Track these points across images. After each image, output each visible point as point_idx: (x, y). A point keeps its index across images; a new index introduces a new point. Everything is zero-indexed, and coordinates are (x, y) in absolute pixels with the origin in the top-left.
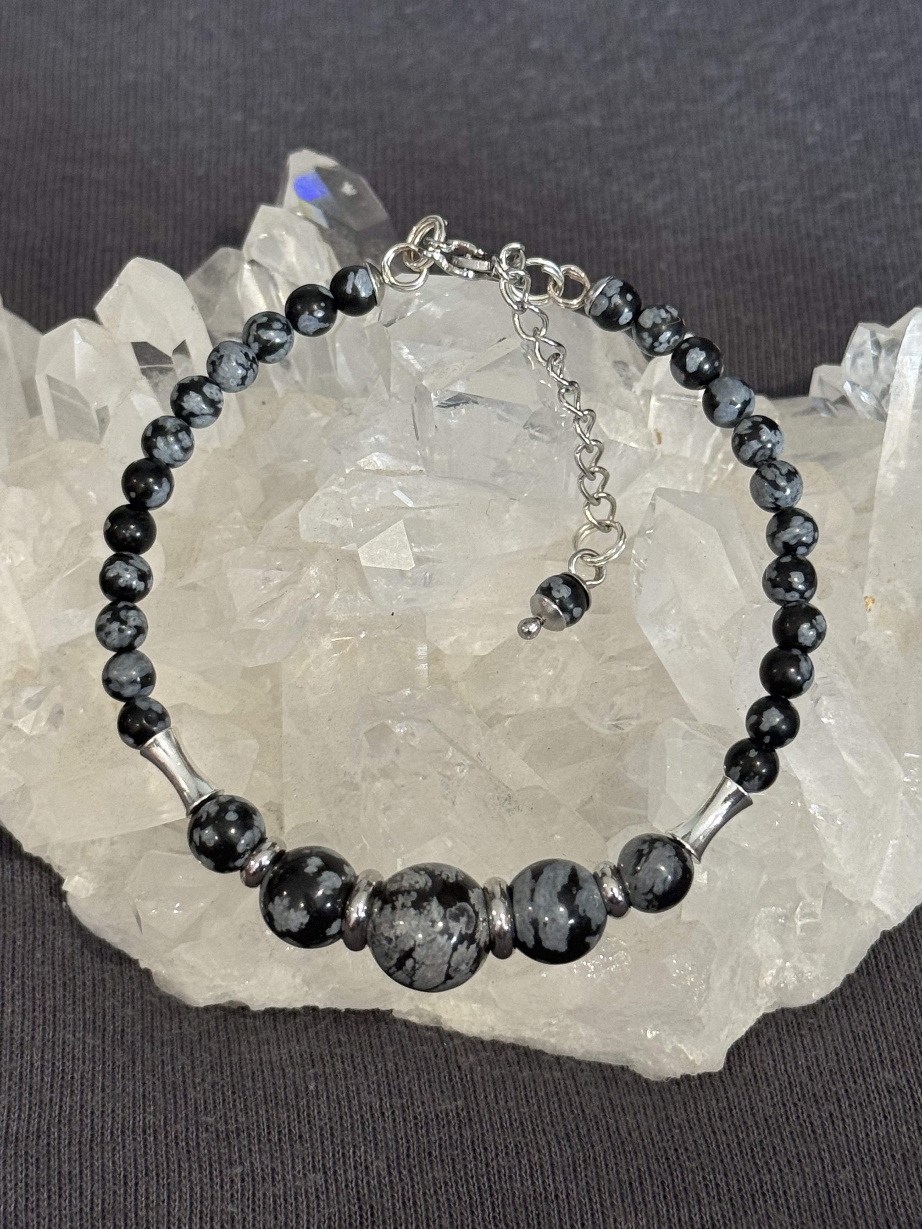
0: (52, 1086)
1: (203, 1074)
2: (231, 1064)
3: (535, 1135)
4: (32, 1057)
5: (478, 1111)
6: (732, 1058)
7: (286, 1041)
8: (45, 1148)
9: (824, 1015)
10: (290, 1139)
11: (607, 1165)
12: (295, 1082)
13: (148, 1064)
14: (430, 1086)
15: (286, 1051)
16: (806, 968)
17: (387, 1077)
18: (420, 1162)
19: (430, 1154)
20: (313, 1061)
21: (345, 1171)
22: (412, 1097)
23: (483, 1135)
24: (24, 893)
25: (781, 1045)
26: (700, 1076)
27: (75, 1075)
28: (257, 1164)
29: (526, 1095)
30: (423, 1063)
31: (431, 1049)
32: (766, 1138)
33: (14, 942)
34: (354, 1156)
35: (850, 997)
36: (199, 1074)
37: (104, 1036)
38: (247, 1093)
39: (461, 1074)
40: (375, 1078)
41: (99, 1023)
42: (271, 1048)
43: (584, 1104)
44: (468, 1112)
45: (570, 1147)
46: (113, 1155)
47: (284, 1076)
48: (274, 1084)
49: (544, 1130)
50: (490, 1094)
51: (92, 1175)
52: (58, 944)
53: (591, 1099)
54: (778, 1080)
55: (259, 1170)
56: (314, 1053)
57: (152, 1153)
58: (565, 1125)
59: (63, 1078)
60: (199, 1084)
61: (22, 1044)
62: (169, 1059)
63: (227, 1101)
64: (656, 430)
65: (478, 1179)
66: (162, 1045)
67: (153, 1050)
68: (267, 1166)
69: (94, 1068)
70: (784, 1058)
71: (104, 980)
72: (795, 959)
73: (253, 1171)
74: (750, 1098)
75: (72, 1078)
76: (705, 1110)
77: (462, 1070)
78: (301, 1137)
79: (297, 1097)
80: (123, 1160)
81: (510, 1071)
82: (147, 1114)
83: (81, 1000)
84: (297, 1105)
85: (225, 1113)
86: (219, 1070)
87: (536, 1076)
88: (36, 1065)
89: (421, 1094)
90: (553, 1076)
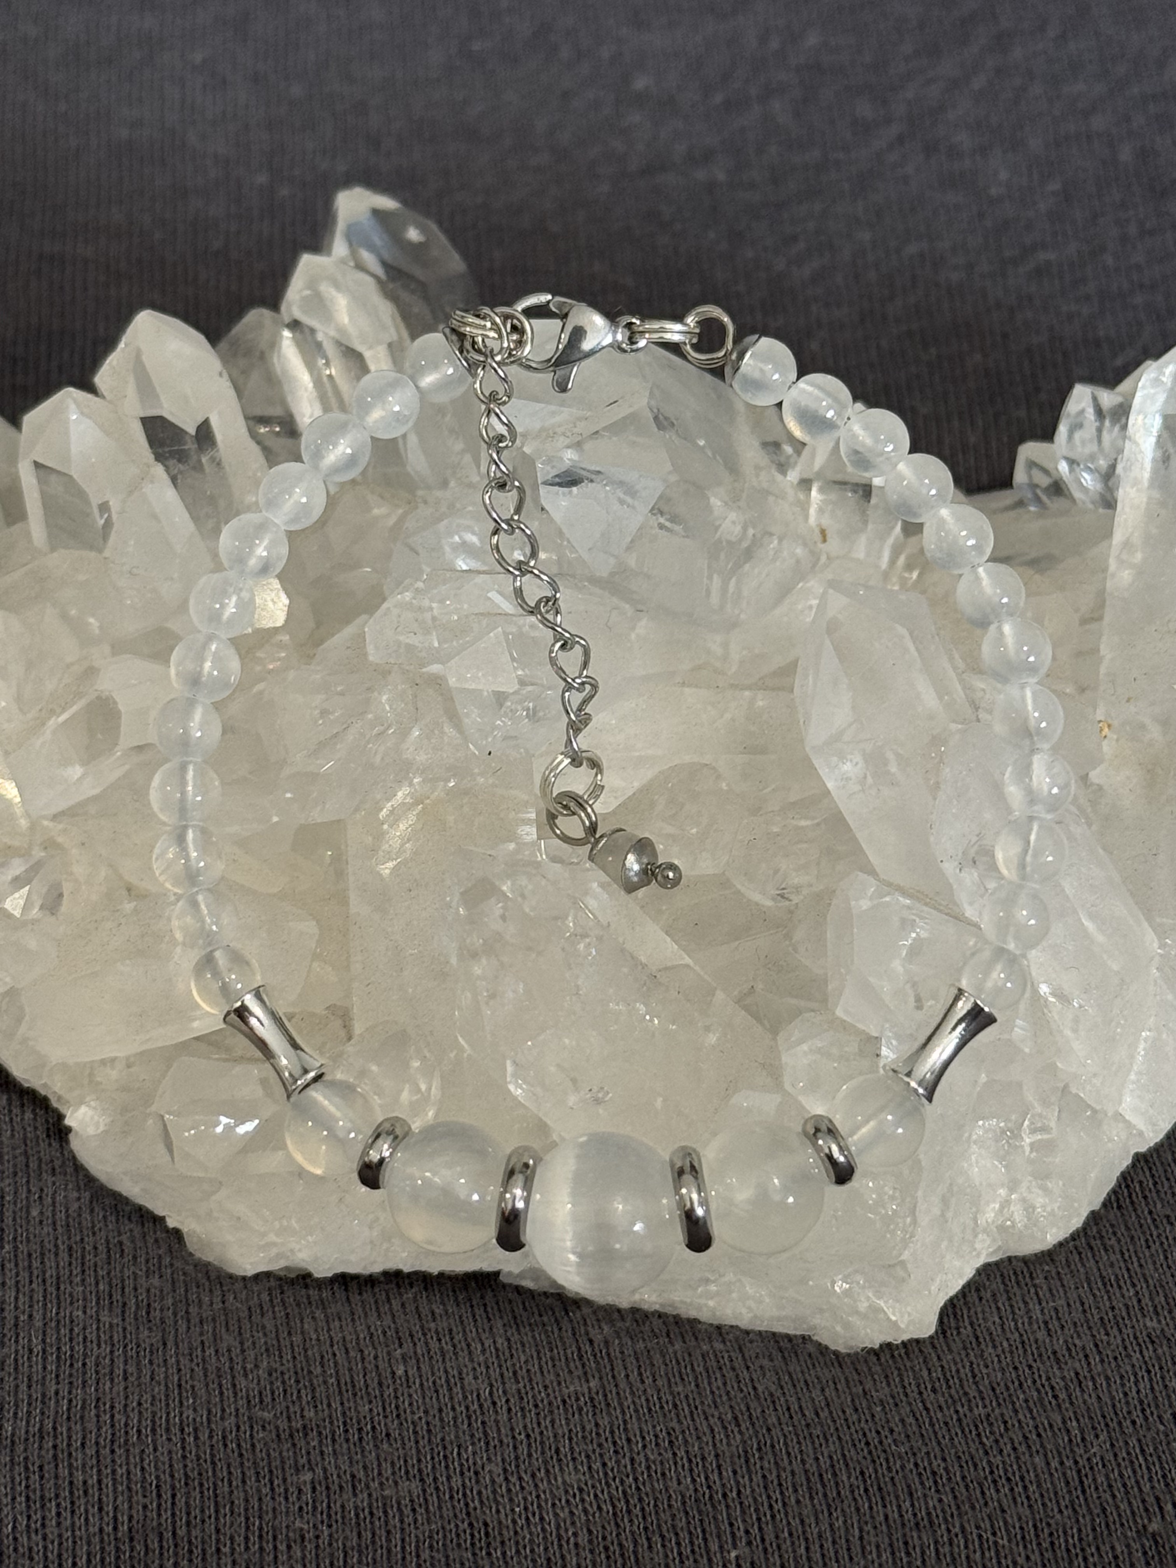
1: (256, 1359)
2: (292, 1345)
3: (693, 1420)
4: (30, 1340)
5: (618, 1394)
6: (945, 1320)
7: (363, 1316)
8: (51, 1452)
9: (1063, 1260)
10: (375, 1438)
11: (789, 1454)
12: (377, 1367)
13: (184, 1347)
14: (554, 1366)
15: (363, 1327)
16: (1039, 1200)
17: (498, 1356)
18: (546, 1464)
19: (557, 1451)
20: (399, 1339)
21: (449, 1478)
22: (530, 1380)
23: (625, 1423)
24: (13, 1136)
25: (1009, 1299)
26: (905, 1344)
27: (88, 1361)
28: (331, 1469)
29: (680, 1373)
30: (543, 1336)
31: (553, 1320)
32: (994, 1411)
33: (3, 1197)
34: (460, 1459)
35: (1097, 1236)
36: (251, 1359)
37: (123, 1312)
38: (315, 1381)
39: (593, 1349)
40: (482, 1358)
41: (117, 1296)
42: (344, 1323)
43: (756, 1381)
44: (605, 1396)
45: (740, 1432)
46: (142, 1460)
47: (363, 1359)
48: (350, 1369)
49: (704, 1413)
50: (633, 1372)
51: (114, 1485)
52: (60, 1198)
53: (764, 1375)
54: (1007, 1339)
55: (335, 1477)
56: (401, 1329)
57: (193, 1456)
58: (731, 1407)
59: (71, 1365)
60: (251, 1370)
61: (16, 1325)
62: (212, 1339)
63: (289, 1392)
64: (819, 525)
65: (621, 1480)
66: (201, 1322)
67: (189, 1327)
68: (345, 1472)
69: (112, 1352)
70: (1014, 1314)
71: (121, 1243)
72: (1024, 1189)
74: (971, 1365)
75: (84, 1365)
77: (596, 1345)
78: (388, 1435)
79: (380, 1384)
80: (155, 1466)
81: (658, 1343)
82: (184, 1409)
83: (92, 1269)
84: (382, 1396)
85: (288, 1407)
86: (277, 1353)
87: (692, 1349)
88: (35, 1350)
89: (543, 1376)
90: (713, 1349)
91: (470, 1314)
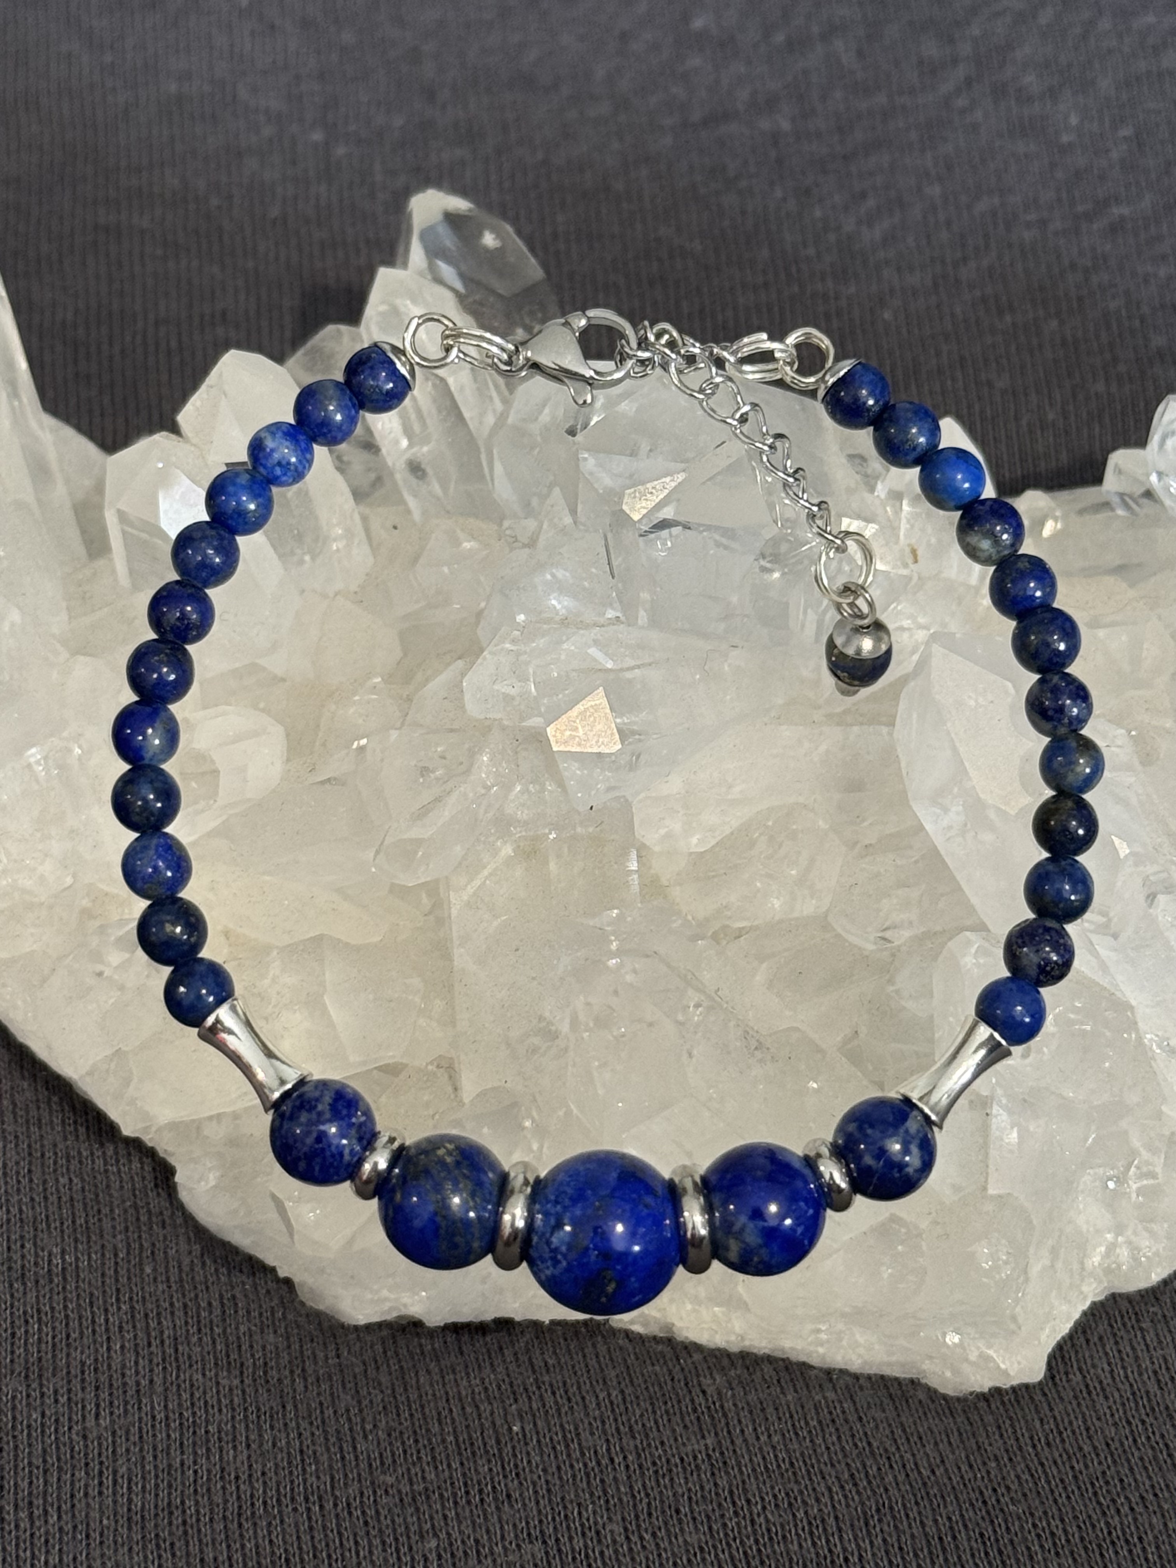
0: (181, 1444)
1: (375, 1418)
2: (408, 1401)
3: (810, 1479)
4: (153, 1408)
5: (734, 1451)
6: (1054, 1363)
7: (476, 1368)
8: (181, 1528)
9: (1168, 1300)
10: (496, 1499)
11: (907, 1516)
12: (493, 1423)
13: (302, 1408)
14: (669, 1420)
15: (478, 1381)
16: (1145, 1243)
17: (613, 1411)
18: (666, 1524)
19: (678, 1511)
20: (514, 1393)
21: (571, 1539)
22: (647, 1436)
23: (744, 1482)
24: (122, 1187)
25: (1117, 1343)
26: (1014, 1389)
27: (210, 1428)
28: (455, 1534)
29: (794, 1428)
30: (657, 1389)
31: (665, 1369)
32: (1109, 1467)
33: (116, 1255)
34: (580, 1518)
36: (370, 1418)
37: (242, 1373)
38: (434, 1440)
39: (707, 1400)
40: (597, 1412)
41: (234, 1356)
42: (458, 1377)
43: (870, 1434)
44: (722, 1453)
45: (858, 1493)
46: (270, 1533)
47: (480, 1415)
48: (467, 1427)
49: (821, 1472)
50: (747, 1426)
51: (244, 1560)
52: (172, 1252)
53: (877, 1427)
54: (1118, 1390)
55: (459, 1542)
56: (515, 1383)
57: (320, 1527)
58: (848, 1465)
59: (194, 1433)
60: (371, 1431)
61: (138, 1391)
62: (329, 1398)
63: (409, 1452)
64: (910, 545)
65: (742, 1542)
66: (318, 1381)
67: (306, 1387)
68: (469, 1537)
69: (233, 1418)
70: (1122, 1360)
71: (234, 1297)
72: (1129, 1232)
73: (451, 1544)
74: (1084, 1417)
75: (207, 1432)
76: (1026, 1435)
77: (709, 1397)
78: (509, 1496)
79: (498, 1442)
80: (283, 1540)
81: (770, 1394)
82: (308, 1476)
83: (208, 1326)
84: (501, 1454)
85: (409, 1469)
86: (394, 1411)
87: (804, 1399)
88: (158, 1417)
89: (659, 1431)
90: (825, 1398)
91: (583, 1365)
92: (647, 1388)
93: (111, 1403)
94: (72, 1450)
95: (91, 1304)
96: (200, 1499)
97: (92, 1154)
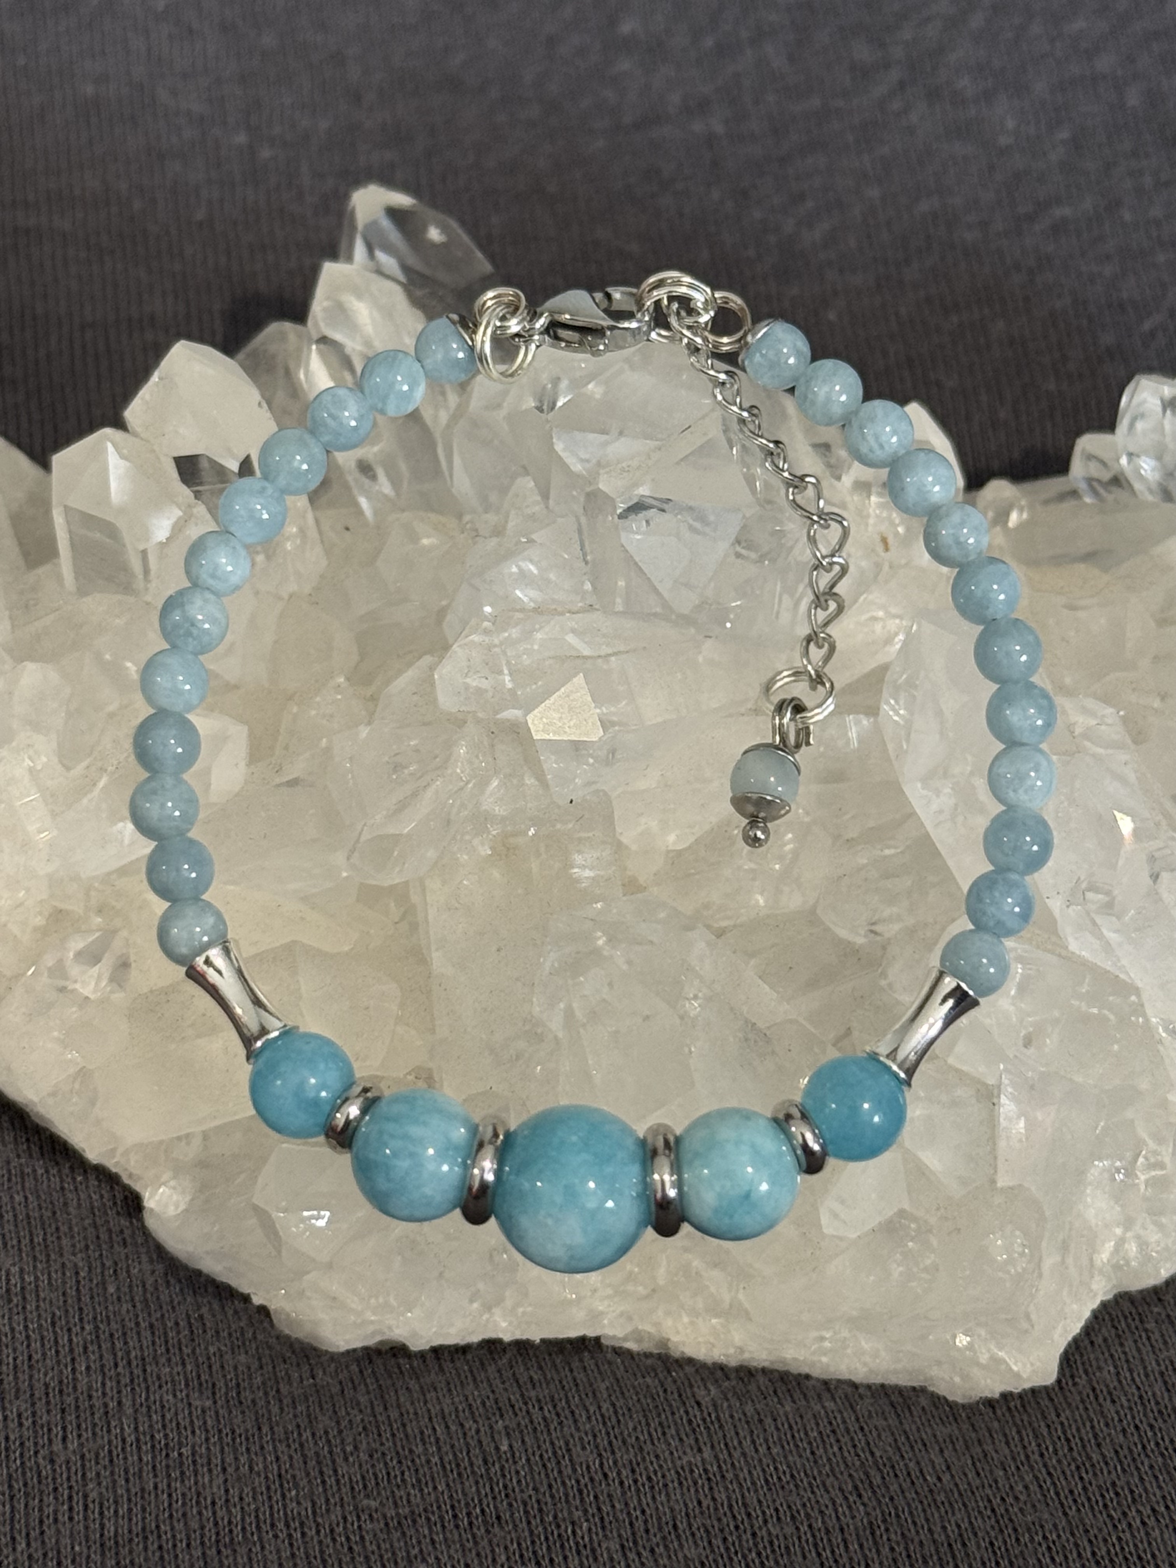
0: (154, 1467)
1: (355, 1439)
2: (389, 1420)
3: (813, 1492)
4: (122, 1429)
5: (733, 1464)
6: (1066, 1365)
7: (458, 1384)
8: (158, 1554)
9: (1171, 1300)
10: (485, 1522)
11: (915, 1524)
12: (480, 1442)
13: (279, 1430)
14: (664, 1434)
15: (461, 1399)
16: (1153, 1237)
17: (604, 1423)
18: (664, 1538)
19: (676, 1528)
20: (500, 1409)
21: (565, 1558)
22: (641, 1449)
23: (743, 1496)
24: (79, 1205)
25: (1122, 1345)
26: (1024, 1393)
27: (183, 1450)
29: (793, 1437)
30: (649, 1401)
31: (656, 1381)
33: (77, 1273)
34: (575, 1537)
36: (350, 1439)
37: (214, 1393)
38: (418, 1461)
39: (702, 1411)
40: (588, 1426)
41: (205, 1376)
42: (440, 1395)
43: (872, 1443)
44: (719, 1467)
45: (863, 1504)
46: (250, 1560)
47: (465, 1434)
48: (452, 1446)
49: (824, 1484)
50: (745, 1438)
52: (135, 1272)
53: (879, 1436)
54: (1125, 1393)
56: (500, 1399)
57: (303, 1554)
58: (850, 1475)
59: (167, 1455)
60: (352, 1453)
61: (106, 1413)
62: (306, 1420)
63: (393, 1474)
64: (880, 533)
65: (744, 1557)
66: (294, 1402)
67: (282, 1409)
69: (207, 1439)
70: (1127, 1361)
71: (201, 1317)
75: (180, 1455)
76: (1033, 1443)
77: (704, 1408)
78: (498, 1518)
79: (485, 1462)
81: (767, 1405)
82: (288, 1501)
83: (177, 1346)
84: (488, 1474)
85: (393, 1492)
86: (375, 1431)
87: (802, 1410)
88: (129, 1440)
89: (653, 1444)
90: (824, 1407)
91: (570, 1378)
92: (639, 1400)
93: (79, 1427)
94: (39, 1475)
95: (53, 1324)
96: (176, 1524)
97: (47, 1172)
